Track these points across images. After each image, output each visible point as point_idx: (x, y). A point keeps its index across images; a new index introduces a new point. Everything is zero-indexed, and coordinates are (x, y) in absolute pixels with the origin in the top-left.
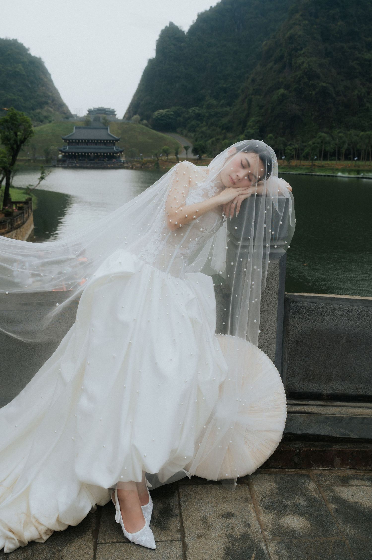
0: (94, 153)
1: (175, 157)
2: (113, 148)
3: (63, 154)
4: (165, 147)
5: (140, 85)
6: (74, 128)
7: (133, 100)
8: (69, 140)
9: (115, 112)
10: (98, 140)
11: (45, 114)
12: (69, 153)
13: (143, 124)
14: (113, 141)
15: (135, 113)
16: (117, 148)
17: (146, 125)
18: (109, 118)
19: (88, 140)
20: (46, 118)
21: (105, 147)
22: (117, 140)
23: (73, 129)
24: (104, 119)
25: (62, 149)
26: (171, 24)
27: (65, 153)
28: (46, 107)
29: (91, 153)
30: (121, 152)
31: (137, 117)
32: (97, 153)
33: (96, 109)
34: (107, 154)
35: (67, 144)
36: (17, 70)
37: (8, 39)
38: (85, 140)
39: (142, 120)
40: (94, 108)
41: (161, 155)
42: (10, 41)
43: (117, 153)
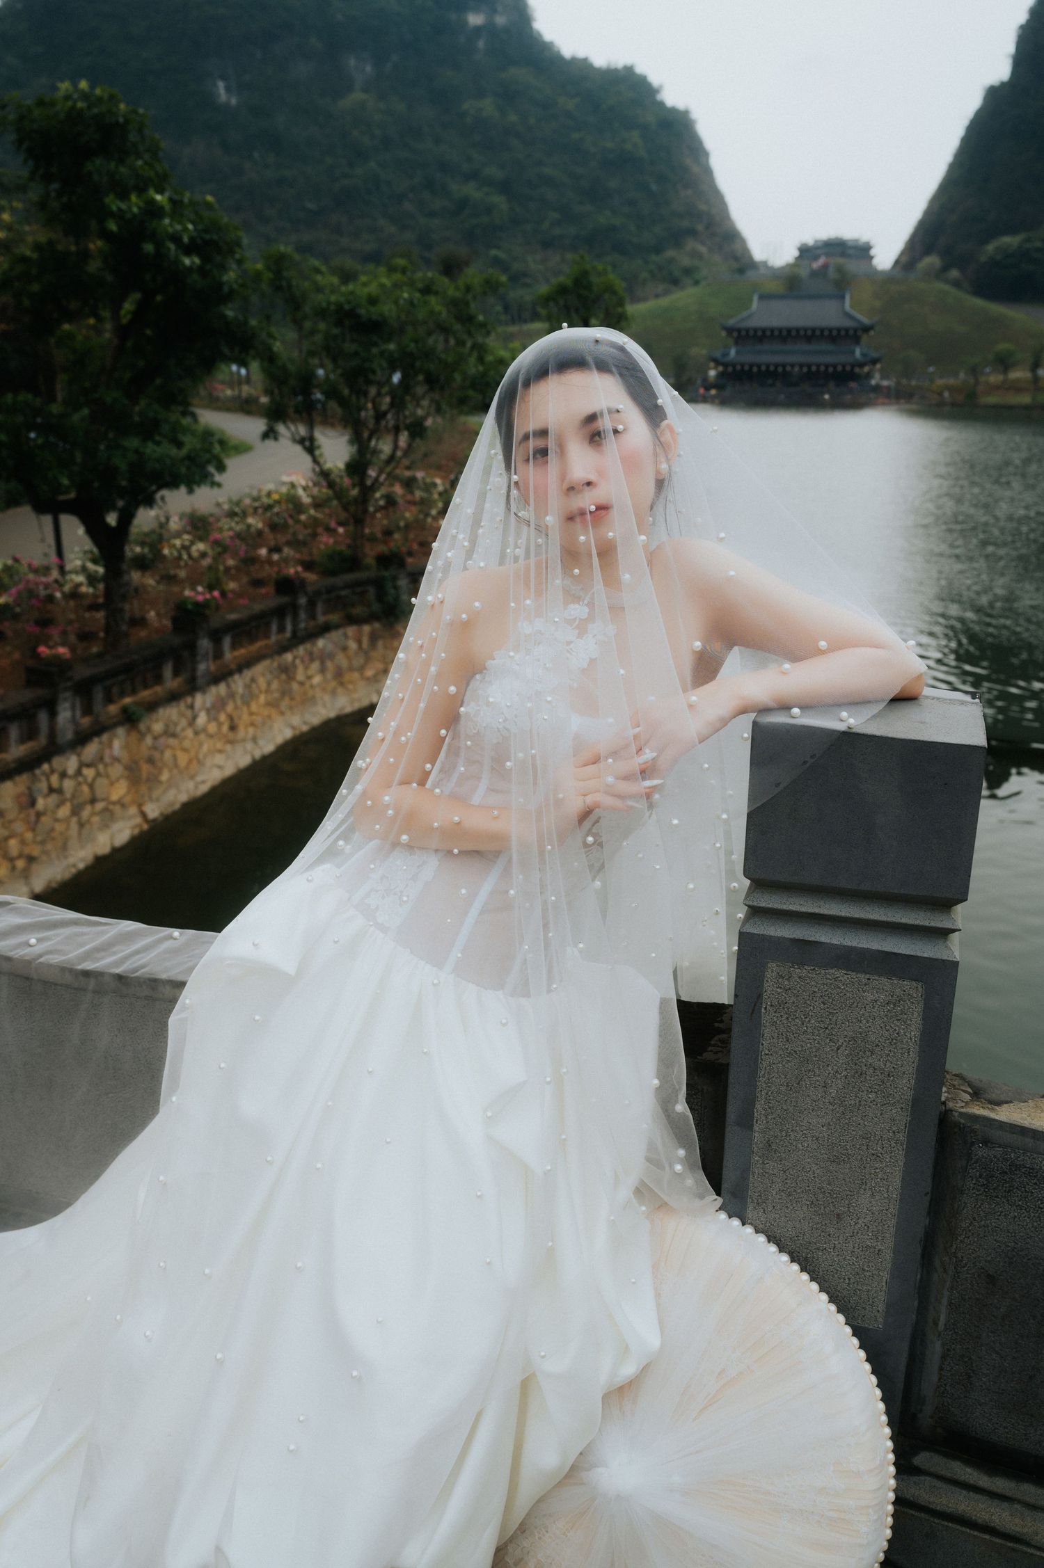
0: (801, 366)
1: (1028, 375)
2: (853, 352)
3: (721, 369)
4: (1003, 346)
5: (953, 167)
6: (755, 298)
7: (928, 213)
8: (739, 331)
9: (870, 248)
10: (814, 330)
11: (686, 261)
12: (734, 366)
13: (947, 281)
14: (855, 331)
15: (928, 251)
16: (865, 351)
17: (957, 284)
18: (852, 266)
19: (789, 331)
20: (688, 272)
21: (831, 347)
22: (867, 329)
23: (751, 301)
24: (840, 270)
25: (718, 354)
27: (725, 365)
28: (691, 244)
29: (793, 366)
30: (873, 362)
31: (932, 261)
32: (809, 366)
33: (820, 244)
34: (835, 366)
35: (731, 341)
36: (628, 147)
37: (613, 66)
38: (780, 330)
39: (945, 269)
40: (816, 241)
41: (988, 370)
42: (616, 70)
43: (862, 365)
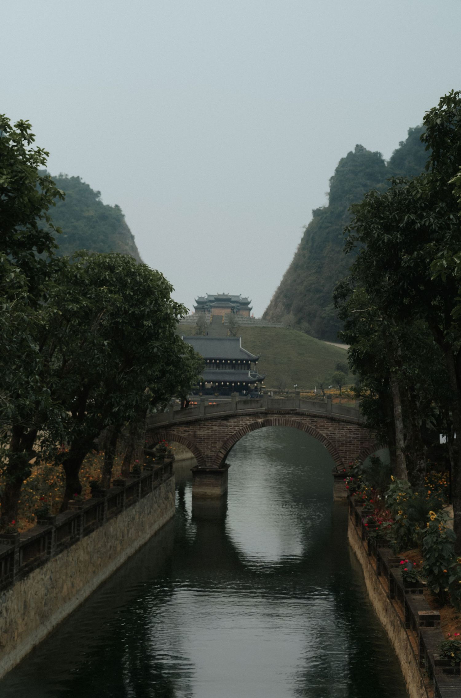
0: (214, 382)
2: (248, 374)
5: (298, 256)
7: (283, 283)
9: (249, 303)
10: (221, 360)
13: (301, 330)
14: (247, 361)
15: (286, 310)
16: (253, 373)
17: (307, 332)
21: (233, 371)
22: (254, 360)
26: (359, 148)
30: (260, 380)
32: (220, 382)
33: (213, 299)
34: (236, 383)
39: (300, 322)
40: (209, 297)
41: (330, 387)
43: (253, 382)
